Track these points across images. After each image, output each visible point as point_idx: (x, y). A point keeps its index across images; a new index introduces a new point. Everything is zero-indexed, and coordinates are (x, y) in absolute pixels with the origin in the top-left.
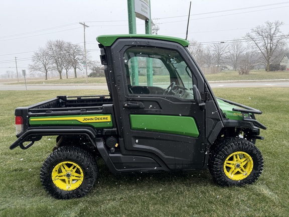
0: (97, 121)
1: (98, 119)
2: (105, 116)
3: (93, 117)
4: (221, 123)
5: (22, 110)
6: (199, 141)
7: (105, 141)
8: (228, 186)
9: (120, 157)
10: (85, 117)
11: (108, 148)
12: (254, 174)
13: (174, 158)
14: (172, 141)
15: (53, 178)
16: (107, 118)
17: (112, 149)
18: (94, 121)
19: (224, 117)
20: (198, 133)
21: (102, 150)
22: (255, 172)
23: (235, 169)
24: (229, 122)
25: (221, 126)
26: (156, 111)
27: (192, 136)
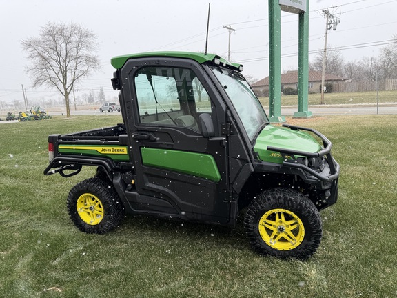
0: (114, 152)
1: (115, 150)
2: (122, 148)
3: (110, 148)
4: (249, 165)
5: (53, 137)
6: (221, 187)
7: (122, 176)
8: (265, 254)
9: (135, 195)
10: (104, 148)
11: (124, 183)
12: (306, 245)
13: (190, 204)
14: (187, 183)
15: (78, 209)
16: (123, 150)
17: (129, 185)
18: (111, 152)
19: (256, 157)
20: (219, 176)
21: (118, 185)
22: (308, 243)
23: (278, 233)
24: (262, 165)
25: (249, 169)
26: (168, 145)
27: (211, 179)
